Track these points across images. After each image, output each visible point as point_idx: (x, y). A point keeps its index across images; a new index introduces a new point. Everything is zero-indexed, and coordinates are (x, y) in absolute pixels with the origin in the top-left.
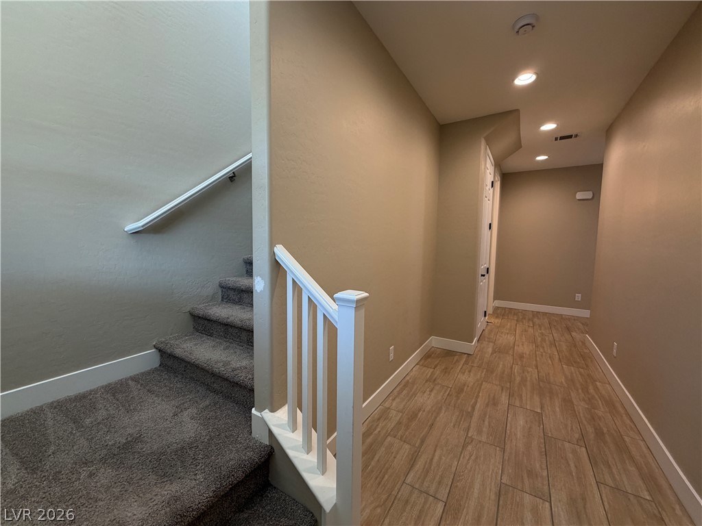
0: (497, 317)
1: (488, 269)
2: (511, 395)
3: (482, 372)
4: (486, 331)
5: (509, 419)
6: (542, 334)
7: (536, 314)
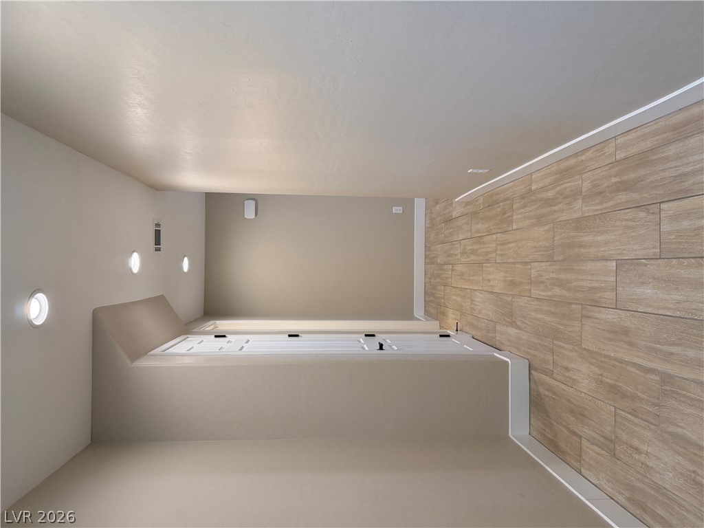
0: (444, 314)
1: (366, 335)
2: (596, 304)
3: (561, 347)
4: (474, 333)
5: (649, 310)
6: (463, 253)
7: (429, 259)
